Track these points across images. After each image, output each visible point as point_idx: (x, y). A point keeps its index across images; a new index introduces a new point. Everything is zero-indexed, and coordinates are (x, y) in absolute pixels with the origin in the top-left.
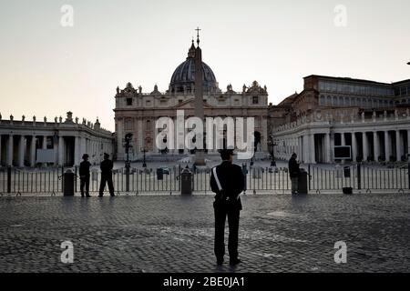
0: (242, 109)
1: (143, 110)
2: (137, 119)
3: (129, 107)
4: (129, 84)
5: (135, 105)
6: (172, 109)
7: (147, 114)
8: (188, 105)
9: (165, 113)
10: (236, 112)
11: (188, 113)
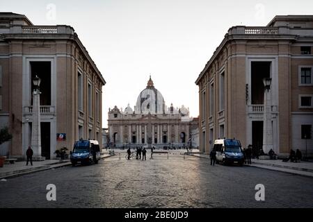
0: (175, 120)
1: (123, 120)
2: (120, 125)
3: (116, 119)
4: (116, 107)
5: (118, 118)
6: (138, 120)
7: (125, 122)
8: (147, 118)
9: (135, 122)
10: (172, 122)
11: (147, 122)
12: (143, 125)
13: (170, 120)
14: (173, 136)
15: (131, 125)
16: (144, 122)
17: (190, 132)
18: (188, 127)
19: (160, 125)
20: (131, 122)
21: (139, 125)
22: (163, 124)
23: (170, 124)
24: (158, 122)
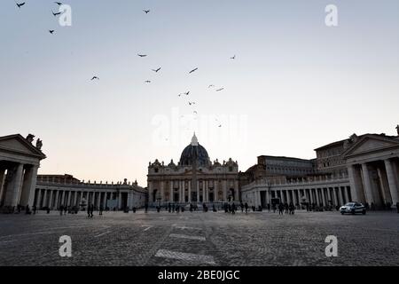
0: (223, 174)
1: (164, 175)
2: (161, 181)
3: (156, 174)
4: (157, 160)
5: (159, 172)
6: (181, 175)
7: (167, 177)
8: (191, 173)
9: (177, 177)
10: (219, 177)
11: (191, 177)
12: (187, 181)
13: (217, 175)
14: (220, 193)
15: (173, 180)
16: (188, 177)
17: (240, 189)
18: (237, 182)
19: (205, 180)
20: (172, 177)
21: (182, 180)
22: (209, 180)
23: (216, 180)
24: (203, 177)
